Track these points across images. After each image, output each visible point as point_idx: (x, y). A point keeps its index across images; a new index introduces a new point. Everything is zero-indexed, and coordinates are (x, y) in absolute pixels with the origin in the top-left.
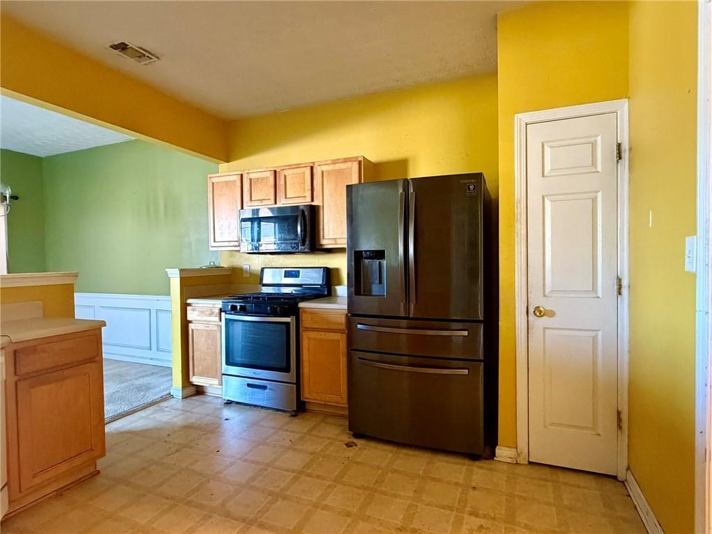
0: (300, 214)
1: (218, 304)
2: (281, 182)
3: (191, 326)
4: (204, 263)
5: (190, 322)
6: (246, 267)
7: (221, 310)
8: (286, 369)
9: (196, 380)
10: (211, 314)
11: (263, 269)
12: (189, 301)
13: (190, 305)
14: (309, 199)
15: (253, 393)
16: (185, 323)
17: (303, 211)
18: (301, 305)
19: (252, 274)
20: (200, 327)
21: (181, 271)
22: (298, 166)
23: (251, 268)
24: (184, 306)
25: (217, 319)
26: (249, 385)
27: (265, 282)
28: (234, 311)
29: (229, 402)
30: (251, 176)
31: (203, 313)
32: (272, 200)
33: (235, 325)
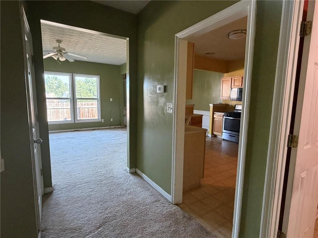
1: (223, 114)
3: (215, 119)
4: (218, 102)
5: (215, 118)
6: (230, 104)
7: (223, 116)
9: (215, 133)
10: (221, 116)
11: (236, 105)
12: (215, 113)
15: (231, 138)
16: (213, 118)
19: (232, 106)
20: (217, 119)
21: (213, 104)
23: (232, 104)
24: (213, 114)
25: (222, 118)
26: (230, 136)
27: (236, 109)
28: (227, 116)
29: (224, 140)
30: (235, 78)
31: (218, 116)
32: (241, 86)
33: (227, 120)
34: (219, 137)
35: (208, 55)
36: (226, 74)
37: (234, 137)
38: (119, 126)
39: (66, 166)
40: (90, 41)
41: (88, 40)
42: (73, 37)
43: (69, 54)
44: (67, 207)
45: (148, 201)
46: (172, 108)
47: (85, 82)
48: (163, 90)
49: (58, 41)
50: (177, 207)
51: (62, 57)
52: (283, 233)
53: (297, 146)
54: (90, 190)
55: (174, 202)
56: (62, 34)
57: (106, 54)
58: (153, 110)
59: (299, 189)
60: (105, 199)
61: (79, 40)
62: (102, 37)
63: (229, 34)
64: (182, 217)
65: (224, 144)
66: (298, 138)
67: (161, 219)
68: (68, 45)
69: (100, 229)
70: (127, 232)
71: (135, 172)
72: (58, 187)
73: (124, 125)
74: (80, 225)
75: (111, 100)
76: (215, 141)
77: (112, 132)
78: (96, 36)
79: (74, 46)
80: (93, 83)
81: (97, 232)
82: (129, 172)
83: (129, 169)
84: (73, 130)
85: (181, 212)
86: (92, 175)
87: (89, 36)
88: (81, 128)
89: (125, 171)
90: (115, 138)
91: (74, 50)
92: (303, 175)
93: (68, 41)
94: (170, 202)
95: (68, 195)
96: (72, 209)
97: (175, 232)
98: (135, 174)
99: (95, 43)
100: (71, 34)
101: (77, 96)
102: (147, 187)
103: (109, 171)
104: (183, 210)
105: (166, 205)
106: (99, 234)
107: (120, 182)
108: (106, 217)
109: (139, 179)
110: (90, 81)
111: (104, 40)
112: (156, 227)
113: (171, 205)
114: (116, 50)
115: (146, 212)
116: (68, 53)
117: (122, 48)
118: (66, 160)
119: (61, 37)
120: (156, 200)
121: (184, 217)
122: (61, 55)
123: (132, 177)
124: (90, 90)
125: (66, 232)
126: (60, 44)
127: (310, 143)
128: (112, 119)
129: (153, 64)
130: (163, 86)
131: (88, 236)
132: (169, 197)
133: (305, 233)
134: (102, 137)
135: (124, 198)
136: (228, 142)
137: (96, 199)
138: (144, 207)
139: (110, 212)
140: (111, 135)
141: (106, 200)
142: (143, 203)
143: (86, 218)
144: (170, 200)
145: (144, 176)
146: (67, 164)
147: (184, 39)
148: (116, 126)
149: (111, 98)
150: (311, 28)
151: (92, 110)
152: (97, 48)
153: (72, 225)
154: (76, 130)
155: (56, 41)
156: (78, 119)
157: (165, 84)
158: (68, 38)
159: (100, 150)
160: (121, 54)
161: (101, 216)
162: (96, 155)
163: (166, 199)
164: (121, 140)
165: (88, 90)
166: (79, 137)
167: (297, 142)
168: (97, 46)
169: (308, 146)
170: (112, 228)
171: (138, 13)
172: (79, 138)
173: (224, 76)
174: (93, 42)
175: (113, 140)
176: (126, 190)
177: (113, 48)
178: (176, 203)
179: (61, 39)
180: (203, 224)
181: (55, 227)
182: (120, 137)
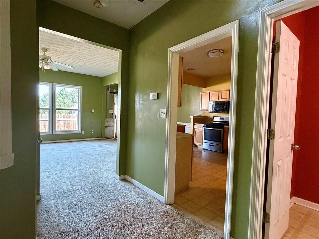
0: (225, 103)
1: (203, 125)
2: (220, 94)
3: (195, 130)
4: (198, 115)
5: (195, 129)
6: (209, 116)
7: (203, 126)
8: (220, 142)
9: (196, 143)
10: (201, 127)
11: (214, 117)
12: (195, 124)
13: (195, 125)
14: (228, 99)
15: (211, 147)
16: (194, 129)
17: (226, 102)
18: (225, 126)
19: (210, 118)
20: (198, 130)
21: (194, 116)
22: (225, 90)
23: (210, 116)
24: (194, 125)
25: (202, 128)
26: (210, 145)
27: (214, 120)
28: (207, 127)
29: (204, 149)
30: (212, 92)
31: (199, 127)
32: (218, 99)
33: (207, 130)
34: (199, 146)
35: (189, 71)
36: (204, 89)
37: (214, 146)
38: (100, 138)
39: (49, 176)
40: (78, 51)
41: (76, 50)
42: (60, 46)
43: (55, 63)
44: (59, 213)
45: (141, 203)
46: (165, 113)
47: (59, 95)
48: (156, 97)
49: (43, 49)
50: (170, 206)
51: (47, 65)
52: (267, 213)
53: (274, 138)
54: (81, 196)
55: (167, 203)
56: (50, 43)
57: (91, 65)
58: (145, 116)
59: (277, 175)
60: (98, 204)
61: (66, 50)
62: (90, 48)
63: (208, 52)
64: (176, 214)
65: (204, 153)
66: (274, 131)
67: (157, 218)
68: (54, 54)
69: (98, 230)
70: (126, 230)
71: (124, 178)
72: (45, 195)
73: (105, 137)
74: (77, 228)
75: (93, 111)
76: (196, 150)
77: (94, 144)
78: (85, 47)
79: (60, 56)
80: (67, 96)
81: (96, 232)
82: (118, 179)
83: (118, 176)
84: (51, 142)
85: (175, 211)
86: (80, 183)
87: (78, 47)
88: (60, 140)
89: (114, 179)
90: (97, 149)
91: (58, 59)
92: (279, 163)
93: (55, 50)
94: (163, 203)
95: (58, 202)
96: (65, 214)
97: (172, 227)
98: (125, 180)
99: (82, 53)
100: (60, 43)
101: (57, 106)
102: (139, 191)
103: (97, 179)
104: (176, 209)
105: (160, 206)
106: (99, 234)
107: (111, 188)
108: (102, 219)
109: (130, 185)
110: (64, 94)
111: (92, 52)
112: (154, 225)
113: (165, 205)
114: (103, 62)
115: (142, 212)
116: (53, 62)
117: (109, 60)
118: (48, 171)
119: (49, 46)
120: (149, 202)
121: (178, 214)
122: (46, 64)
123: (122, 184)
124: (64, 103)
125: (63, 235)
126: (45, 52)
127: (283, 137)
128: (93, 131)
129: (146, 74)
130: (157, 94)
131: (87, 237)
132: (162, 199)
133: (283, 216)
134: (84, 148)
135: (118, 202)
136: (208, 151)
137: (89, 204)
138: (139, 209)
139: (106, 215)
140: (92, 147)
141: (100, 205)
142: (137, 205)
143: (83, 222)
144: (163, 201)
145: (134, 181)
146: (50, 173)
147: (176, 52)
148: (96, 138)
149: (93, 109)
150: (279, 48)
151: (69, 123)
152: (83, 58)
153: (68, 229)
154: (54, 142)
155: (42, 49)
156: (57, 130)
157: (159, 92)
158: (55, 47)
159: (84, 160)
160: (106, 66)
161: (97, 219)
162: (81, 165)
163: (159, 200)
164: (104, 151)
165: (62, 103)
166: (59, 148)
167: (274, 135)
168: (84, 56)
169: (282, 140)
170: (110, 229)
171: (130, 29)
172: (59, 150)
173: (203, 90)
174: (81, 53)
175: (96, 151)
176: (119, 195)
177: (99, 60)
178: (169, 203)
179: (48, 47)
180: (196, 220)
181: (50, 231)
182: (103, 148)
